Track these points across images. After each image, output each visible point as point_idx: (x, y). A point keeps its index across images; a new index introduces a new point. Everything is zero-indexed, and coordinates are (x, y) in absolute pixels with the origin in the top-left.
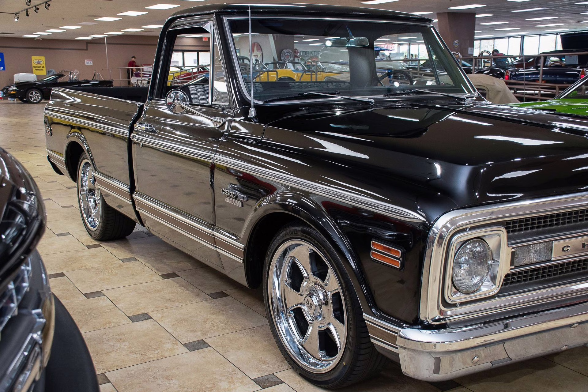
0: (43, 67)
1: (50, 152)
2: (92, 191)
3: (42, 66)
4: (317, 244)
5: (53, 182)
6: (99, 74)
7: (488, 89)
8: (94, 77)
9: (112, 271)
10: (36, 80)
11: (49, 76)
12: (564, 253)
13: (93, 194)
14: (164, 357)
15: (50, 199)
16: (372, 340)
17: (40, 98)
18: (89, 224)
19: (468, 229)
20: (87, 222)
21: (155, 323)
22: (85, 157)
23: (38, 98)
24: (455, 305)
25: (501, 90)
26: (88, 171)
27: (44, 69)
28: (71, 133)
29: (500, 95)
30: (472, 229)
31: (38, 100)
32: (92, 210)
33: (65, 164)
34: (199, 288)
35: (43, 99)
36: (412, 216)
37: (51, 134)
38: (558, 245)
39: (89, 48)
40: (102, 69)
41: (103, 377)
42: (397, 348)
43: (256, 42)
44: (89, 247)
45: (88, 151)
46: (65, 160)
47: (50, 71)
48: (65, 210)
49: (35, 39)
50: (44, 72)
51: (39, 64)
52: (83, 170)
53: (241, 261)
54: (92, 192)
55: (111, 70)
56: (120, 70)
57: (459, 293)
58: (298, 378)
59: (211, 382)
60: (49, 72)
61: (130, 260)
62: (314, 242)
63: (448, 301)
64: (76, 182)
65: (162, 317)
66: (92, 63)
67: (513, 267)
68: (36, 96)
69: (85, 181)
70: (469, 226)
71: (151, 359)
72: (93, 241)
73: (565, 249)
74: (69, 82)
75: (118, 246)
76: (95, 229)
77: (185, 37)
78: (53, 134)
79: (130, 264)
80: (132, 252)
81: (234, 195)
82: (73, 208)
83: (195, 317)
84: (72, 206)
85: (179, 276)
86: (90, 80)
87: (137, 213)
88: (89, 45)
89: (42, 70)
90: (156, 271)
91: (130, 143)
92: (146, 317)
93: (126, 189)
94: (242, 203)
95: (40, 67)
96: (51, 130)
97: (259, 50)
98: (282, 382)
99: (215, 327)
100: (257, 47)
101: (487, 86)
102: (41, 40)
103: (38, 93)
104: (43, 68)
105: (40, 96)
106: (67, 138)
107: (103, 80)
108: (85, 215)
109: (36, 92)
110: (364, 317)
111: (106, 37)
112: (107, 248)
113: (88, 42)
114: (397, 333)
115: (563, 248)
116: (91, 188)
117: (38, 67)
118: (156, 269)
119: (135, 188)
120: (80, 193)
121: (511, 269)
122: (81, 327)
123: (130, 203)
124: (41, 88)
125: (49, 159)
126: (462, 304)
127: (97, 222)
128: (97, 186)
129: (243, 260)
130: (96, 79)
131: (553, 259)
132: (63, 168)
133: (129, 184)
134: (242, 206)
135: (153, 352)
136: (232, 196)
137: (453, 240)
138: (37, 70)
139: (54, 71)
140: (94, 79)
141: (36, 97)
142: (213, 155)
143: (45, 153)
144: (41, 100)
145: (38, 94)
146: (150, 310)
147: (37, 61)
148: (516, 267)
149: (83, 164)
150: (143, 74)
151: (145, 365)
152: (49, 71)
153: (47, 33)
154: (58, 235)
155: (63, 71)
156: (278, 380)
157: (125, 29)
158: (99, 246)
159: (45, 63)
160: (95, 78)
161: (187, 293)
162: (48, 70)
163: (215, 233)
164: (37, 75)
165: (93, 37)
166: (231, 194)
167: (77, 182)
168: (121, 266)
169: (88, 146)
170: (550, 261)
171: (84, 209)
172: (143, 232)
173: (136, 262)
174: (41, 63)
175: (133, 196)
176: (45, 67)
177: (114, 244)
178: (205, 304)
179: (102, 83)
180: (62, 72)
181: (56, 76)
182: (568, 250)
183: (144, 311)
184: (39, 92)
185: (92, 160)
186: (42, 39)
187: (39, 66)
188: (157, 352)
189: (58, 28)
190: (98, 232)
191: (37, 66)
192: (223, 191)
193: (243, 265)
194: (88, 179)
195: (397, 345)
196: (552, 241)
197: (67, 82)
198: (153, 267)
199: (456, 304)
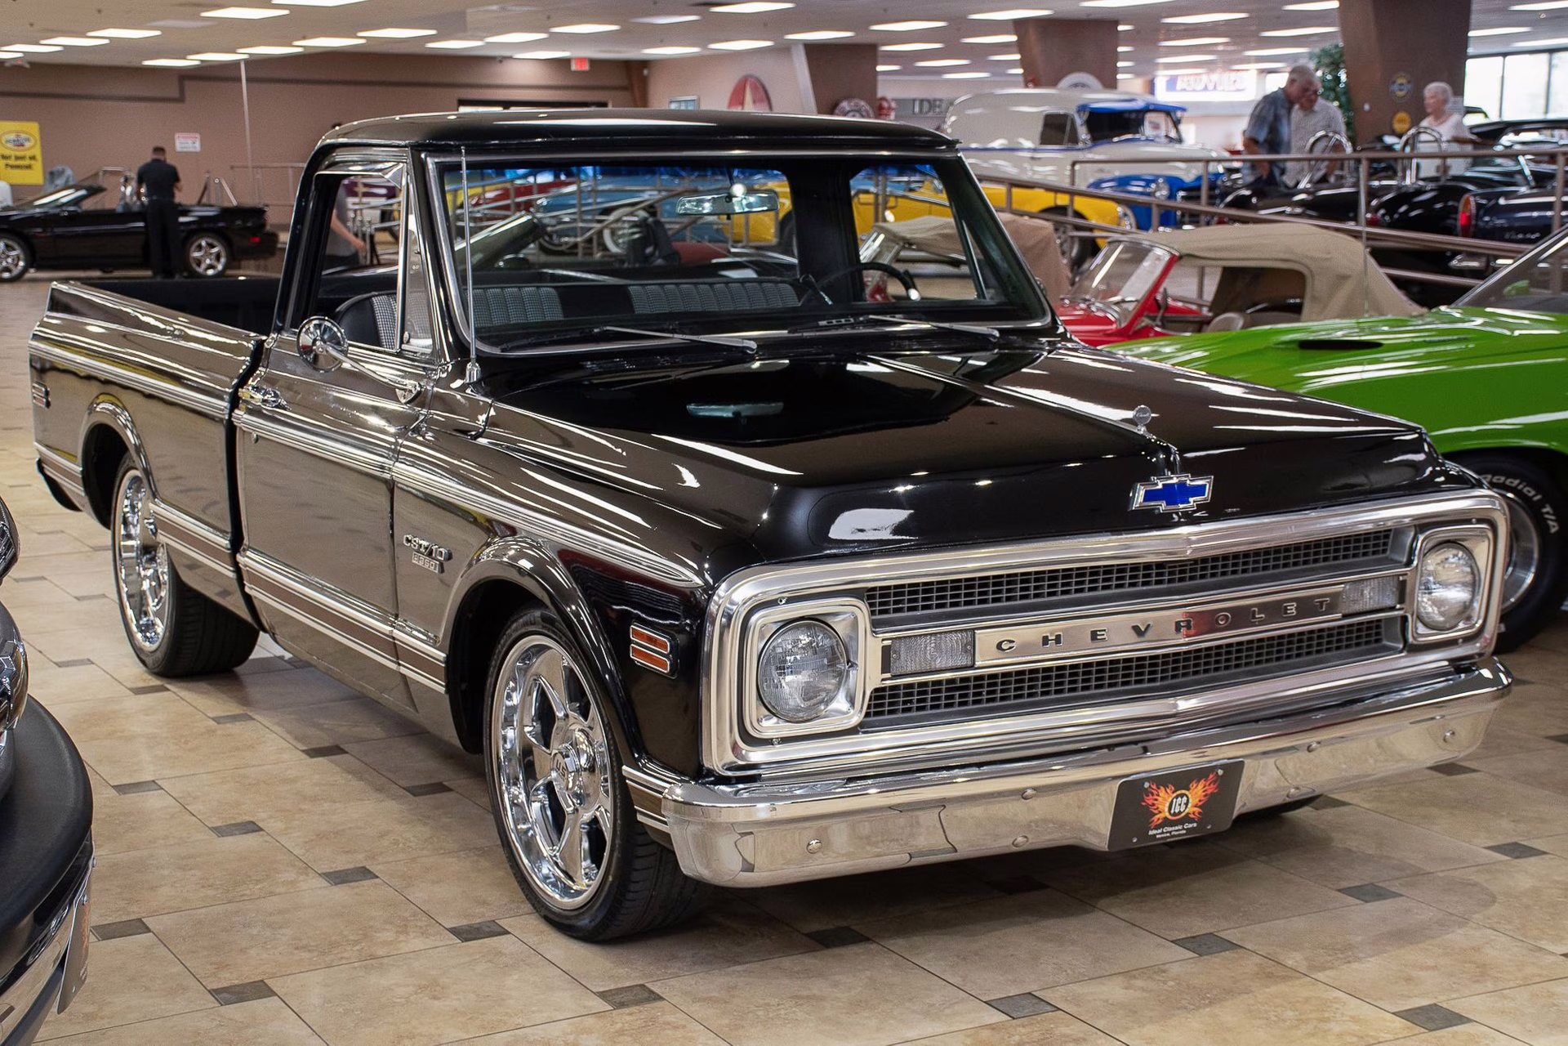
0: (33, 158)
1: (43, 449)
2: (148, 550)
3: (28, 154)
4: (566, 643)
5: (52, 533)
6: (220, 183)
7: (1311, 271)
8: (205, 196)
9: (186, 743)
10: (9, 202)
11: (51, 189)
12: (999, 653)
13: (153, 560)
14: (272, 894)
15: (43, 578)
16: (640, 818)
17: (21, 264)
18: (139, 636)
19: (784, 602)
20: (134, 629)
21: (268, 838)
22: (132, 464)
23: (17, 265)
24: (768, 742)
25: (1349, 273)
26: (141, 500)
27: (38, 166)
28: (98, 401)
29: (1348, 287)
30: (790, 600)
31: (16, 272)
32: (150, 600)
33: (81, 482)
34: (389, 775)
35: (32, 267)
36: (683, 578)
37: (48, 404)
38: (987, 638)
39: (188, 93)
40: (232, 167)
41: (138, 924)
42: (665, 823)
43: (751, 76)
44: (138, 691)
45: (138, 449)
46: (82, 472)
47: (58, 171)
48: (85, 605)
49: (7, 65)
50: (35, 176)
51: (21, 148)
52: (127, 498)
53: (442, 690)
54: (150, 553)
55: (259, 171)
56: (290, 171)
57: (775, 719)
58: (544, 927)
59: (361, 932)
60: (52, 176)
61: (234, 718)
62: (561, 638)
63: (752, 732)
64: (109, 529)
65: (286, 829)
66: (197, 147)
67: (888, 675)
68: (8, 256)
69: (135, 526)
70: (786, 595)
71: (246, 898)
72: (150, 677)
73: (1004, 646)
74: (120, 209)
75: (209, 687)
76: (154, 647)
77: (510, 58)
78: (52, 403)
79: (235, 728)
80: (245, 702)
81: (426, 548)
82: (104, 600)
83: (360, 828)
84: (104, 596)
85: (346, 753)
86: (192, 206)
87: (248, 599)
88: (187, 83)
89: (29, 167)
90: (294, 743)
91: (231, 430)
92: (252, 827)
93: (224, 542)
94: (441, 565)
95: (22, 158)
96: (47, 393)
97: (761, 101)
98: (508, 933)
99: (401, 845)
100: (754, 89)
101: (1308, 262)
102: (27, 66)
103: (16, 246)
104: (33, 162)
105: (22, 256)
106: (89, 414)
107: (235, 203)
108: (130, 613)
109: (10, 243)
110: (624, 773)
111: (244, 60)
112: (184, 694)
113: (185, 76)
114: (661, 793)
115: (1001, 643)
116: (150, 543)
117: (17, 158)
118: (296, 738)
119: (243, 539)
120: (120, 555)
121: (883, 680)
122: (100, 846)
123: (232, 575)
124: (26, 231)
125: (41, 469)
126: (785, 740)
127: (160, 628)
128: (163, 538)
129: (447, 686)
130: (213, 202)
131: (978, 664)
132: (76, 490)
133: (229, 529)
134: (442, 570)
135: (251, 886)
136: (422, 550)
137: (754, 619)
138: (12, 167)
139: (69, 172)
140: (204, 200)
141: (10, 260)
142: (392, 463)
143: (33, 450)
144: (25, 270)
145: (14, 250)
146: (263, 815)
147: (12, 137)
148: (894, 677)
149: (126, 482)
150: (366, 185)
151: (229, 907)
152: (52, 174)
153: (50, 46)
154: (59, 665)
155: (101, 174)
156: (500, 930)
157: (304, 38)
158: (163, 689)
159: (39, 143)
160: (209, 199)
161: (356, 783)
162: (49, 170)
163: (397, 633)
164: (12, 186)
165: (202, 61)
166: (421, 545)
167: (112, 527)
168: (211, 732)
169: (138, 437)
170: (972, 667)
171: (130, 596)
172: (282, 658)
173: (251, 724)
174: (27, 144)
175: (239, 557)
176: (39, 157)
177: (203, 686)
178: (391, 805)
179: (228, 213)
180: (96, 174)
181: (77, 190)
182: (1010, 648)
183: (248, 818)
184: (19, 244)
185: (147, 472)
186: (30, 63)
187: (19, 154)
188: (259, 887)
189: (83, 35)
190: (159, 655)
191: (13, 153)
192: (407, 539)
193: (447, 697)
194: (140, 520)
195: (664, 816)
196: (974, 629)
197: (114, 210)
198: (290, 732)
199: (772, 739)
